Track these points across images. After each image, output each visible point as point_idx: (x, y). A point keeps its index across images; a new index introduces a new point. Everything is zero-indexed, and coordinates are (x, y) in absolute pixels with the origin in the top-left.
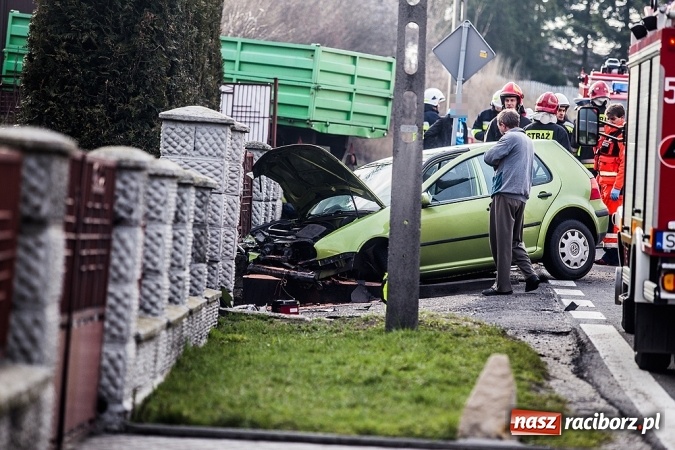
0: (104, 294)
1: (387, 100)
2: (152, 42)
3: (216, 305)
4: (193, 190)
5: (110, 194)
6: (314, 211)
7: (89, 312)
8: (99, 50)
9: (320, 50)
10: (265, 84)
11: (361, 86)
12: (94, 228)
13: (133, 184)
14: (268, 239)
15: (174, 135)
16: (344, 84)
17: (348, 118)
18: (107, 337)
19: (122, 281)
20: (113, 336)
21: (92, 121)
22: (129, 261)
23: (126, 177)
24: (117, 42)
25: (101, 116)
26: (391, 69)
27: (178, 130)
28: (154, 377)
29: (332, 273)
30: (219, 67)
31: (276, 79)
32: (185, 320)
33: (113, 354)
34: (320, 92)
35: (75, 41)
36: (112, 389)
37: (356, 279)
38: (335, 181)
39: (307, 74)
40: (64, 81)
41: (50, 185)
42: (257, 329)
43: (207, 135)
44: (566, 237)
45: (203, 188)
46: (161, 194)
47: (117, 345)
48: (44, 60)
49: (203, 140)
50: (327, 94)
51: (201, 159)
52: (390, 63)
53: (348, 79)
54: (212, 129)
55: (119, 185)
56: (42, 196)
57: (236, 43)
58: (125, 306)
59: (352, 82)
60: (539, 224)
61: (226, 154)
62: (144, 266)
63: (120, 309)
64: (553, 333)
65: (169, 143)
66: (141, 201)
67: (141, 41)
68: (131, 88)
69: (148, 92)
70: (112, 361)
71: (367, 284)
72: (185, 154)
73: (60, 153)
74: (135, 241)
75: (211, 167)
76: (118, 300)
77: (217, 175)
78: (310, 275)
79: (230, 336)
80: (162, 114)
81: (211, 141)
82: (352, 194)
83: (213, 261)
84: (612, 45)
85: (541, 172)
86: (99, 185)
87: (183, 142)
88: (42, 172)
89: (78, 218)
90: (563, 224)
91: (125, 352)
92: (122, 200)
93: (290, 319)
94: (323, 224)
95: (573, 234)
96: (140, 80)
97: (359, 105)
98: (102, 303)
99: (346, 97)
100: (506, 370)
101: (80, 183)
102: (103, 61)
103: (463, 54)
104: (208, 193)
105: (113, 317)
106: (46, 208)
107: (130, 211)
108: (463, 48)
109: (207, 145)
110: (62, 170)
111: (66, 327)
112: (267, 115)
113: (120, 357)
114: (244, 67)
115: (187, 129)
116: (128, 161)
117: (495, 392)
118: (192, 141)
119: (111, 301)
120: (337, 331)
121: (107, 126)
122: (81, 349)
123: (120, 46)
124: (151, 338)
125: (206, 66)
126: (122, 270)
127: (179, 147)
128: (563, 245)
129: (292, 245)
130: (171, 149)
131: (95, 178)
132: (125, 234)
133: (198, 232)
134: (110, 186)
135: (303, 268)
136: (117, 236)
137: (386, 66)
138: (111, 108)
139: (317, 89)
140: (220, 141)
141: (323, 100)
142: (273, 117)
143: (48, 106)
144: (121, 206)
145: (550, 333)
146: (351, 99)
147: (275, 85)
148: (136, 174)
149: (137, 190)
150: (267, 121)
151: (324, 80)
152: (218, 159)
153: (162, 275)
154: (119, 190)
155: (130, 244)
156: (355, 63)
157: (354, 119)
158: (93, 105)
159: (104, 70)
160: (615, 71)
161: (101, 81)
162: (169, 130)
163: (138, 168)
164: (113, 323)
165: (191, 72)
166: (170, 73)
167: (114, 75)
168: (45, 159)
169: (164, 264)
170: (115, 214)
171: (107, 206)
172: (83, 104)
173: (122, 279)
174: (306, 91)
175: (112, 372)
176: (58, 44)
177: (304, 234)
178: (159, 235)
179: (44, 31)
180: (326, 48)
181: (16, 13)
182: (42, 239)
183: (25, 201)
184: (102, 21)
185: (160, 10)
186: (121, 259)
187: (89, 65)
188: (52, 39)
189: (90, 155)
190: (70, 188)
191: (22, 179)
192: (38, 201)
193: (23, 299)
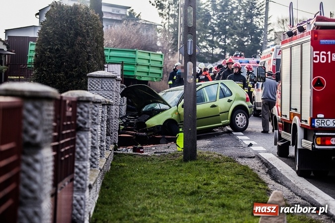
0: (73, 166)
1: (161, 68)
2: (81, 48)
3: (113, 151)
4: (106, 107)
5: (75, 116)
6: (144, 110)
7: (66, 179)
8: (61, 52)
9: (138, 51)
10: (119, 64)
11: (152, 63)
12: (67, 135)
13: (86, 109)
14: (127, 121)
15: (93, 83)
16: (146, 62)
17: (148, 75)
18: (75, 189)
19: (81, 159)
20: (78, 188)
21: (60, 79)
22: (85, 149)
23: (82, 106)
24: (68, 49)
25: (63, 77)
26: (162, 57)
27: (95, 81)
29: (152, 133)
31: (123, 62)
33: (78, 197)
34: (138, 66)
35: (52, 49)
36: (79, 216)
37: (162, 135)
38: (152, 98)
39: (133, 59)
40: (49, 64)
41: (42, 120)
43: (107, 82)
44: (238, 116)
46: (95, 111)
47: (81, 193)
48: (41, 57)
49: (105, 84)
50: (140, 66)
51: (104, 92)
52: (162, 55)
53: (147, 61)
54: (108, 80)
55: (79, 110)
56: (37, 128)
57: (108, 50)
58: (84, 173)
59: (149, 62)
60: (228, 111)
61: (114, 89)
63: (81, 174)
64: (248, 157)
65: (91, 86)
66: (90, 118)
67: (77, 48)
68: (74, 65)
69: (80, 67)
70: (78, 201)
71: (166, 137)
72: (98, 90)
73: (47, 98)
74: (87, 139)
75: (109, 95)
76: (80, 170)
77: (111, 98)
78: (144, 134)
79: (119, 164)
80: (88, 74)
81: (108, 84)
82: (159, 103)
84: (221, 50)
85: (228, 92)
86: (69, 112)
87: (97, 86)
88: (36, 112)
89: (59, 132)
90: (237, 111)
91: (85, 196)
92: (80, 118)
93: (142, 155)
94: (148, 114)
95: (241, 115)
96: (77, 62)
97: (152, 70)
98: (73, 172)
99: (147, 67)
101: (60, 113)
102: (63, 56)
105: (78, 179)
106: (40, 137)
107: (85, 124)
109: (106, 86)
110: (49, 109)
111: (54, 195)
112: (120, 74)
113: (82, 199)
114: (111, 58)
115: (98, 80)
116: (83, 97)
118: (100, 85)
119: (76, 170)
120: (163, 160)
121: (65, 80)
125: (100, 57)
126: (82, 154)
127: (95, 88)
128: (237, 119)
129: (137, 123)
130: (92, 88)
131: (67, 108)
132: (82, 135)
134: (74, 111)
135: (142, 132)
136: (78, 136)
137: (160, 56)
138: (66, 73)
139: (137, 65)
140: (112, 84)
141: (139, 68)
142: (122, 75)
143: (43, 73)
144: (80, 121)
145: (247, 157)
146: (149, 68)
147: (122, 64)
148: (87, 104)
149: (88, 112)
150: (120, 76)
151: (139, 61)
152: (111, 92)
153: (97, 149)
154: (79, 113)
155: (85, 140)
156: (150, 55)
157: (150, 75)
158: (60, 72)
159: (63, 59)
160: (238, 56)
161: (62, 64)
162: (91, 81)
163: (88, 101)
164: (78, 182)
165: (95, 59)
166: (88, 59)
167: (67, 61)
168: (38, 104)
170: (77, 125)
171: (73, 122)
172: (56, 72)
173: (82, 159)
174: (133, 65)
175: (78, 207)
176: (46, 50)
177: (141, 118)
178: (95, 130)
179: (41, 45)
180: (140, 51)
181: (32, 42)
182: (38, 157)
183: (26, 132)
184: (62, 41)
185: (84, 36)
186: (81, 148)
187: (58, 58)
188: (44, 48)
189: (64, 95)
190: (55, 115)
191: (24, 118)
192: (34, 132)
193: (26, 197)
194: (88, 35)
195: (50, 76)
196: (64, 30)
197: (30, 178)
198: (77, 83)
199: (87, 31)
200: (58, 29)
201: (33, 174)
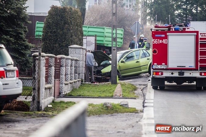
0: (60, 77)
1: (122, 38)
2: (67, 31)
3: (80, 82)
4: (74, 61)
5: (60, 62)
6: (102, 64)
7: (58, 79)
8: (57, 33)
9: (106, 28)
10: (93, 36)
12: (58, 67)
13: (63, 60)
19: (62, 75)
20: (61, 83)
21: (56, 47)
22: (63, 72)
23: (62, 60)
25: (58, 46)
27: (72, 49)
28: (68, 91)
29: (105, 76)
30: (82, 33)
32: (73, 83)
33: (61, 86)
34: (106, 37)
35: (52, 31)
36: (61, 91)
38: (105, 58)
39: (103, 33)
40: (50, 39)
42: (88, 86)
45: (76, 60)
46: (68, 62)
48: (46, 35)
49: (77, 51)
51: (76, 55)
52: (122, 30)
55: (61, 61)
57: (87, 27)
60: (147, 65)
61: (81, 54)
62: (65, 73)
63: (62, 79)
64: (143, 85)
65: (71, 52)
66: (65, 63)
67: (65, 31)
68: (63, 40)
69: (67, 41)
70: (61, 87)
72: (74, 54)
73: (54, 57)
74: (64, 69)
75: (79, 56)
77: (79, 58)
78: (100, 77)
79: (83, 87)
80: (69, 47)
82: (109, 60)
83: (79, 74)
85: (148, 55)
86: (58, 61)
87: (73, 52)
88: (51, 60)
89: (56, 66)
91: (63, 86)
92: (62, 63)
93: (95, 84)
94: (103, 66)
96: (65, 39)
98: (59, 78)
100: (120, 86)
102: (58, 35)
103: (137, 28)
104: (77, 61)
105: (61, 80)
107: (63, 65)
108: (137, 27)
110: (54, 59)
111: (55, 81)
114: (89, 32)
115: (74, 49)
116: (62, 57)
117: (119, 90)
118: (75, 52)
119: (61, 78)
121: (59, 48)
122: (57, 85)
123: (61, 32)
124: (67, 84)
125: (79, 34)
126: (62, 73)
129: (97, 71)
132: (62, 68)
133: (76, 68)
134: (60, 61)
135: (99, 75)
137: (121, 31)
138: (60, 44)
139: (105, 37)
140: (80, 51)
141: (107, 39)
142: (95, 43)
143: (47, 44)
147: (96, 36)
150: (94, 44)
151: (107, 35)
153: (69, 75)
156: (114, 30)
158: (56, 44)
159: (58, 37)
161: (57, 39)
162: (70, 50)
163: (64, 58)
165: (76, 36)
166: (71, 37)
167: (60, 38)
169: (69, 73)
170: (61, 65)
172: (54, 44)
174: (103, 37)
175: (61, 88)
176: (48, 32)
177: (99, 69)
178: (68, 68)
179: (46, 29)
180: (107, 28)
181: (38, 22)
182: (52, 68)
183: (49, 63)
184: (57, 27)
185: (69, 24)
186: (62, 72)
187: (55, 36)
188: (47, 31)
189: (57, 56)
190: (55, 61)
191: (49, 61)
192: (51, 63)
193: (49, 76)
194: (71, 23)
195: (51, 46)
196: (58, 21)
197: (50, 72)
198: (65, 50)
199: (71, 21)
200: (55, 20)
201: (51, 71)
